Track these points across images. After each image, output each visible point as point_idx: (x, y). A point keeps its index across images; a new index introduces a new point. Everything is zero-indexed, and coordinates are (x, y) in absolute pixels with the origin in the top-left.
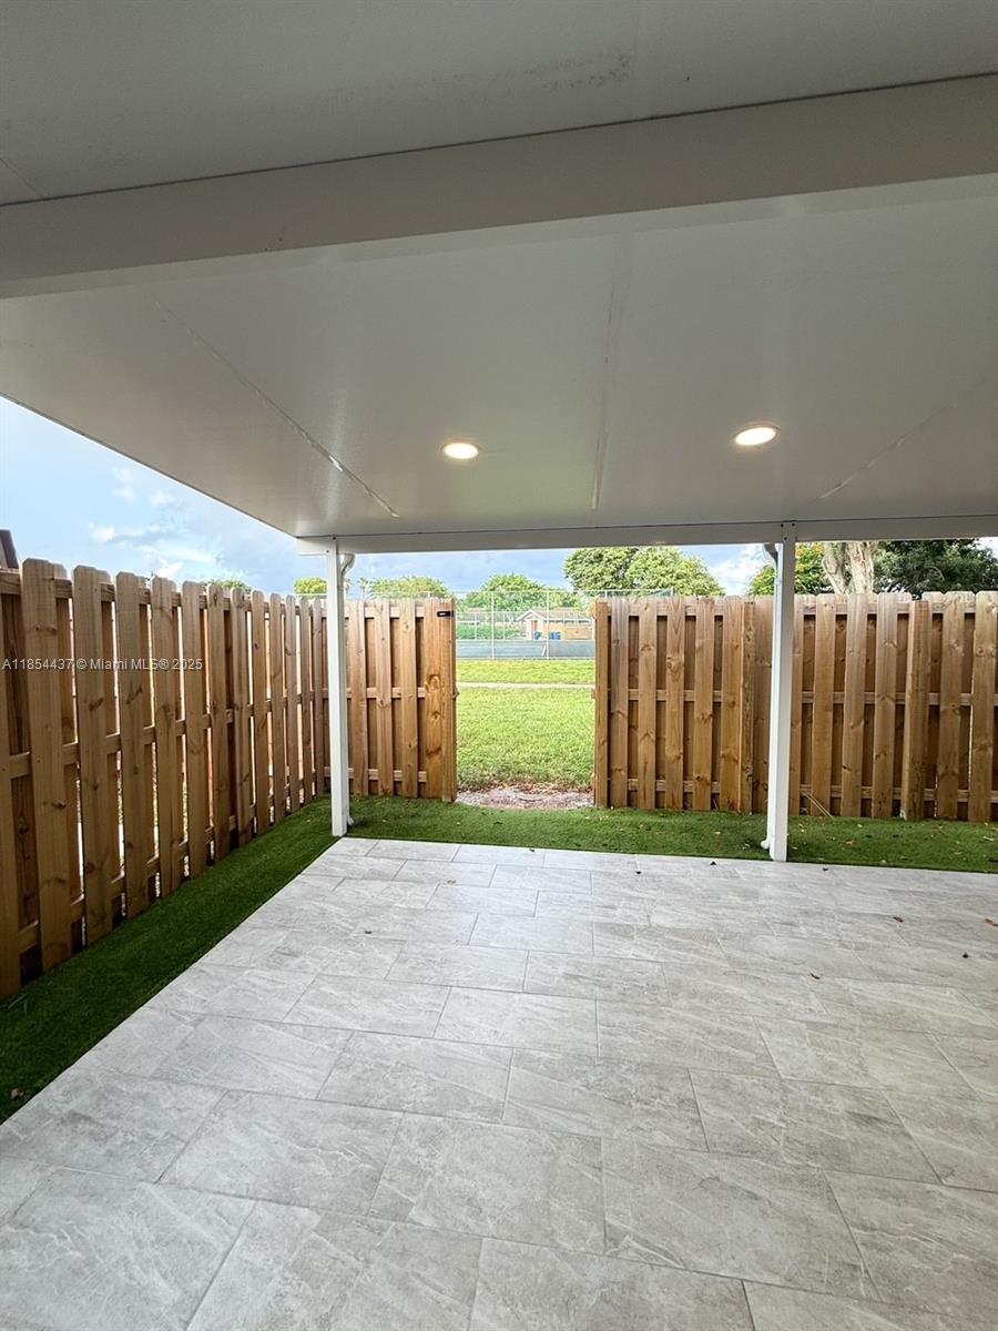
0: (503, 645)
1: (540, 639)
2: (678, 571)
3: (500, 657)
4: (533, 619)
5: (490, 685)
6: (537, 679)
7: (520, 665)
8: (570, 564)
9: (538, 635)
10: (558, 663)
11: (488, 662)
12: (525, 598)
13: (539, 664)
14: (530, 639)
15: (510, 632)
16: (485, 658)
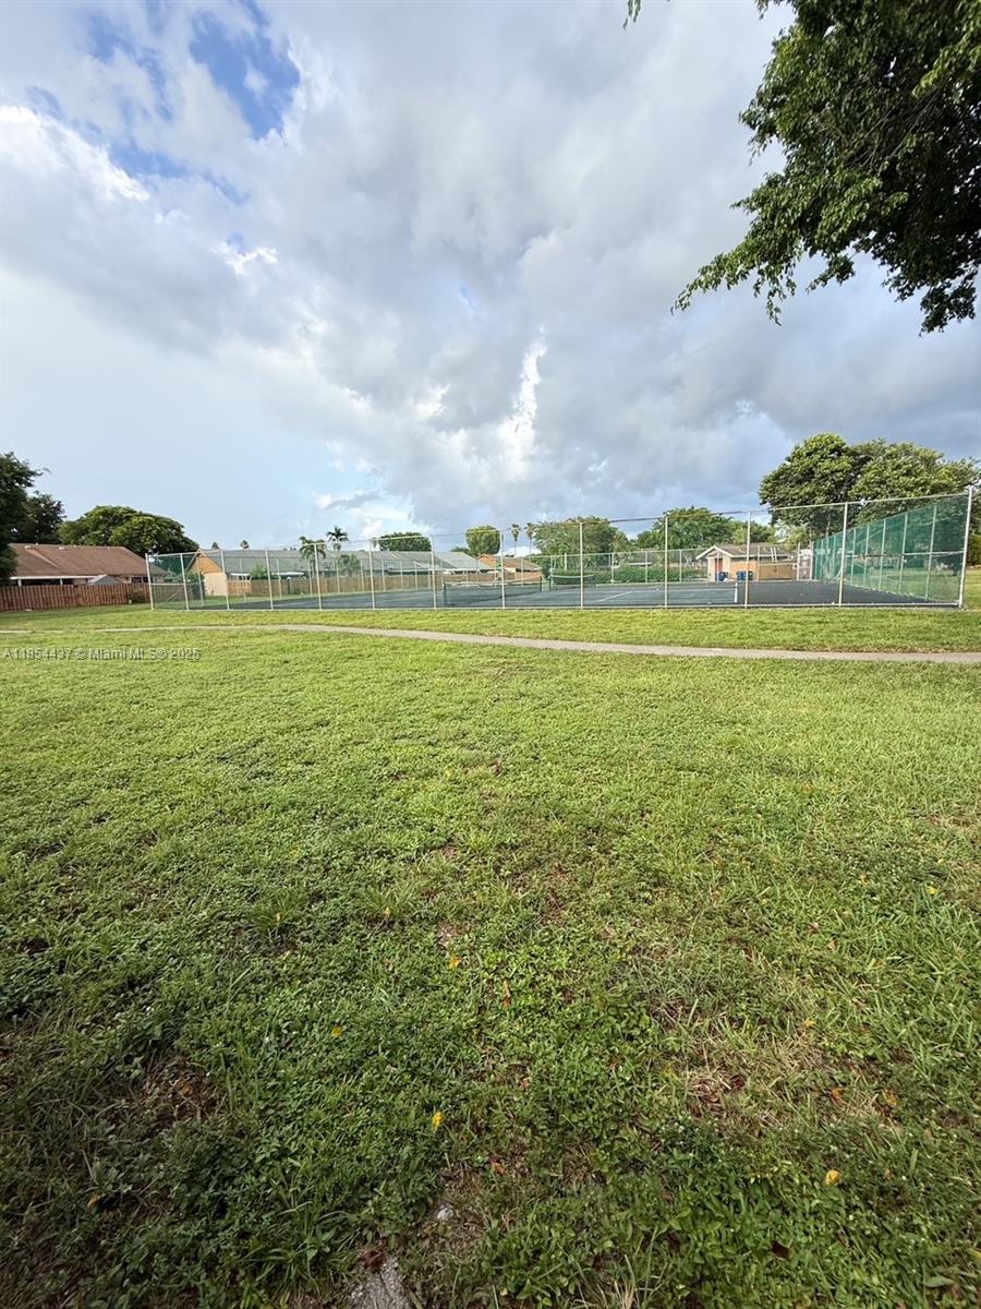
0: (681, 588)
1: (726, 580)
2: (933, 482)
3: (675, 604)
4: (718, 557)
5: (659, 651)
6: (734, 641)
7: (705, 616)
8: (769, 485)
9: (724, 575)
10: (764, 614)
11: (658, 612)
12: (706, 535)
13: (736, 615)
14: (712, 579)
15: (690, 573)
16: (654, 605)
